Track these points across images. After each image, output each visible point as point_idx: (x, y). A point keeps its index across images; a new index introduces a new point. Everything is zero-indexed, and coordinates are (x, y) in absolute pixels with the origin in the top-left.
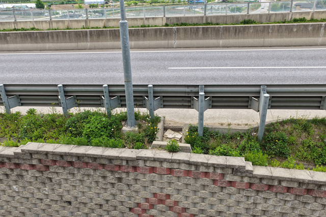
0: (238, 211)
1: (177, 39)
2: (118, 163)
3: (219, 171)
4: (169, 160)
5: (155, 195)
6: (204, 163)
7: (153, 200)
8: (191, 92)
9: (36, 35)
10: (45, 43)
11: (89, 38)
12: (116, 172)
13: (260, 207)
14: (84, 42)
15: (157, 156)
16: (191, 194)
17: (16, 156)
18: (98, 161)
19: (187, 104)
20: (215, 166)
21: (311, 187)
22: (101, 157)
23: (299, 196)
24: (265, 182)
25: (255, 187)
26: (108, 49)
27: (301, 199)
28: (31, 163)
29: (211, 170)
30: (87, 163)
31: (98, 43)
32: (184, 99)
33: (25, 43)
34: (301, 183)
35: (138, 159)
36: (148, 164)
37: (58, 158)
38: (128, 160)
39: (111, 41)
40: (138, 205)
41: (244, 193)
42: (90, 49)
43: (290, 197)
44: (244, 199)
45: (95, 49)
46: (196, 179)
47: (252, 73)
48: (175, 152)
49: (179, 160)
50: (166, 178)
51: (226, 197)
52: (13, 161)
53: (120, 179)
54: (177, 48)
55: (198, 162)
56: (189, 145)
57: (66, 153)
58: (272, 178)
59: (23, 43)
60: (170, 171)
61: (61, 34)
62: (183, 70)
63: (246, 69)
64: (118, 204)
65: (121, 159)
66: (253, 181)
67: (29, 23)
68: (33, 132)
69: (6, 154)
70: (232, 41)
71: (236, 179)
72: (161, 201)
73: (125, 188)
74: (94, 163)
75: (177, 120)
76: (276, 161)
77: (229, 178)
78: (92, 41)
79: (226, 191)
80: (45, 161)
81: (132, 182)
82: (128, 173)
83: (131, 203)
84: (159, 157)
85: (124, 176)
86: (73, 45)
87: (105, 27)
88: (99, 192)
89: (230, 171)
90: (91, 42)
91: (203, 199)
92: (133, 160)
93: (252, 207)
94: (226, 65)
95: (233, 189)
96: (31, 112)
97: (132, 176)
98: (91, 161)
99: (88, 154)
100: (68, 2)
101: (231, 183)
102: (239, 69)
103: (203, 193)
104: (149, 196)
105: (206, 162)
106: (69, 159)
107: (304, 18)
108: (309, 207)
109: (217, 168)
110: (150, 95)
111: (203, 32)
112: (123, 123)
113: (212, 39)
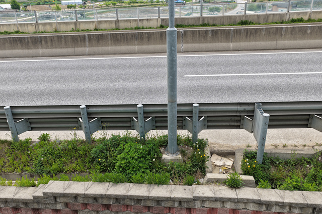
1: (185, 43)
2: (169, 204)
3: (297, 211)
4: (234, 199)
6: (279, 202)
8: (244, 111)
9: (28, 40)
10: (38, 49)
11: (87, 43)
14: (82, 47)
15: (219, 195)
17: (36, 201)
18: (143, 203)
19: (236, 124)
22: (148, 199)
26: (109, 54)
28: (55, 208)
29: (286, 210)
30: (127, 206)
31: (98, 48)
32: (233, 118)
33: (15, 49)
35: (195, 199)
36: (207, 205)
37: (91, 201)
39: (112, 46)
42: (89, 55)
45: (94, 55)
47: (280, 80)
48: (238, 188)
49: (248, 200)
52: (31, 207)
54: (184, 52)
55: (272, 202)
56: (251, 178)
57: (102, 195)
59: (12, 49)
60: (234, 212)
61: (56, 39)
62: (202, 78)
63: (271, 76)
65: (173, 200)
67: (12, 26)
68: (51, 165)
69: (22, 198)
70: (243, 44)
74: (137, 205)
75: (221, 142)
78: (91, 45)
80: (74, 205)
84: (221, 196)
86: (70, 50)
87: (96, 29)
89: (310, 211)
90: (89, 47)
92: (187, 201)
94: (247, 71)
96: (44, 138)
98: (133, 204)
99: (131, 196)
100: (45, 3)
102: (263, 76)
105: (281, 200)
106: (105, 202)
107: (302, 18)
109: (295, 208)
110: (196, 116)
111: (212, 35)
112: (162, 150)
113: (221, 42)
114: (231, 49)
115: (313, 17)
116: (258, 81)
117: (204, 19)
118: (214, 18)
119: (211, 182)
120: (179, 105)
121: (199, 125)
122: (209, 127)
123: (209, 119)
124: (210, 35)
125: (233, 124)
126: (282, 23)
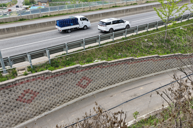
0: (51, 86)
2: (9, 85)
3: (42, 76)
5: (24, 91)
7: (24, 93)
12: (9, 88)
13: (56, 82)
16: (36, 86)
20: (41, 74)
21: (67, 71)
23: (65, 74)
24: (55, 74)
25: (53, 77)
27: (65, 75)
29: (40, 76)
34: (64, 71)
35: (16, 81)
36: (20, 81)
38: (12, 83)
40: (19, 97)
41: (51, 79)
43: (63, 76)
44: (52, 81)
46: (36, 80)
50: (27, 84)
51: (47, 82)
53: (11, 91)
56: (30, 72)
58: (57, 72)
60: (28, 81)
64: (11, 100)
65: (10, 83)
66: (52, 75)
70: (22, 32)
71: (48, 76)
72: (27, 92)
73: (13, 93)
76: (56, 68)
77: (46, 77)
79: (46, 81)
81: (15, 90)
82: (13, 87)
83: (17, 97)
85: (12, 88)
88: (3, 98)
89: (46, 74)
91: (40, 86)
92: (14, 82)
93: (54, 82)
95: (48, 80)
97: (15, 88)
101: (47, 78)
102: (32, 44)
103: (39, 84)
104: (23, 92)
105: (38, 74)
107: (47, 15)
108: (68, 77)
109: (42, 75)
110: (10, 61)
111: (7, 30)
112: (2, 73)
113: (12, 33)
114: (18, 35)
115: (51, 14)
116: (30, 46)
118: (5, 19)
119: (19, 76)
120: (3, 59)
121: (12, 63)
122: (15, 63)
123: (14, 61)
124: (6, 31)
125: (22, 60)
126: (39, 18)
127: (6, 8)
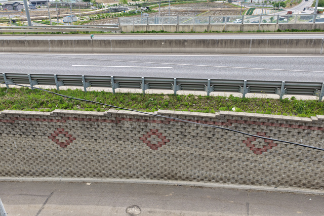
9: (209, 41)
10: (215, 48)
11: (251, 45)
14: (246, 48)
17: (313, 122)
28: (320, 126)
39: (269, 48)
42: (251, 53)
45: (255, 53)
52: (308, 125)
54: (323, 54)
61: (229, 41)
67: (159, 27)
78: (253, 47)
86: (238, 50)
87: (224, 31)
96: (293, 98)
117: (316, 25)
127: (284, 9)
